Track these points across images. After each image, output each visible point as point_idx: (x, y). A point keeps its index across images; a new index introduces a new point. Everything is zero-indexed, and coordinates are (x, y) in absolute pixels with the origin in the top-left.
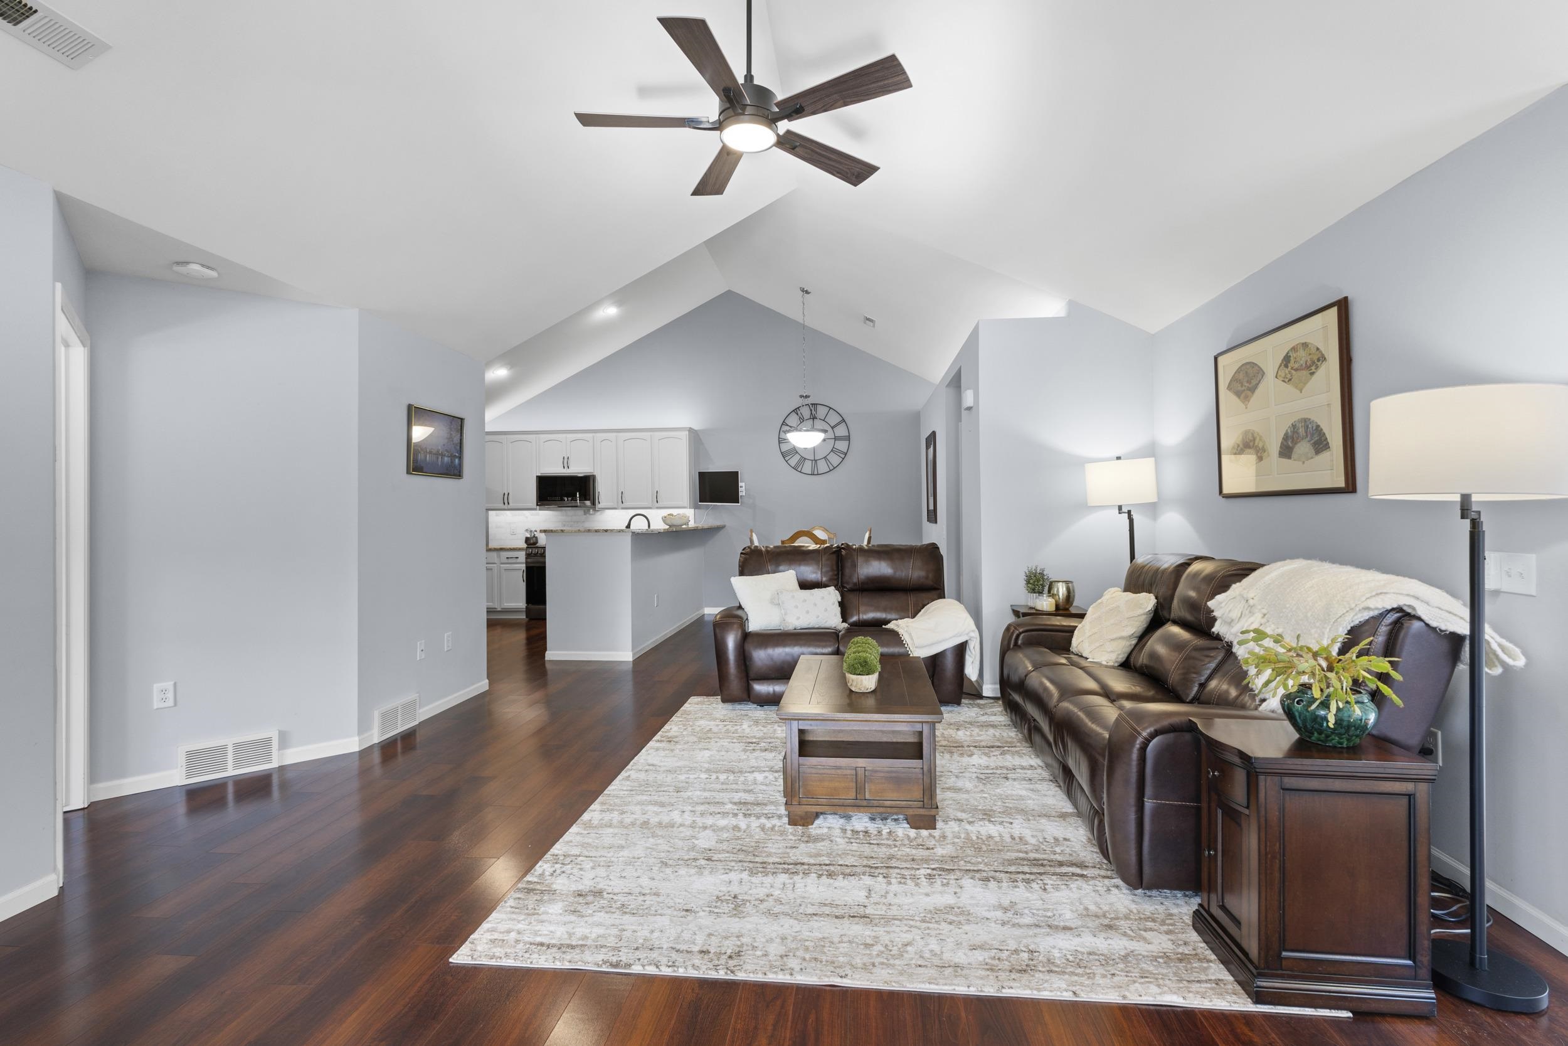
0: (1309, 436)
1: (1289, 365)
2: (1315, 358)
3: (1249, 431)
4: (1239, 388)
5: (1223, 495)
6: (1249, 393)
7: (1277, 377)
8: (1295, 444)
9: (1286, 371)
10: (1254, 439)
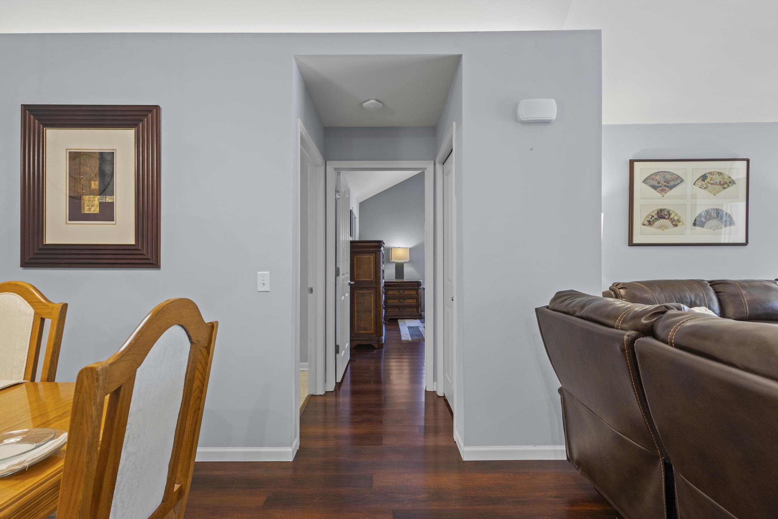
0: (720, 218)
1: (706, 180)
2: (728, 181)
3: (664, 210)
4: (656, 184)
5: (631, 244)
6: (667, 189)
7: (694, 184)
8: (708, 220)
9: (704, 183)
10: (670, 215)
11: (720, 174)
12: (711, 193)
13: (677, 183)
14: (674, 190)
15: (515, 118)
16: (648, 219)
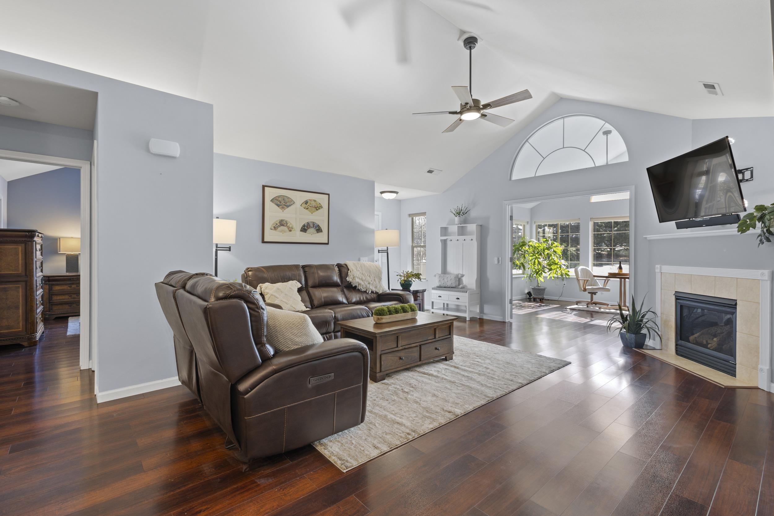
0: (315, 228)
2: (319, 206)
3: (284, 220)
4: (279, 203)
5: (263, 242)
6: (285, 207)
7: (301, 206)
8: (308, 228)
9: (306, 205)
10: (287, 224)
11: (315, 201)
12: (310, 212)
13: (291, 204)
14: (290, 208)
15: (148, 150)
16: (274, 226)
